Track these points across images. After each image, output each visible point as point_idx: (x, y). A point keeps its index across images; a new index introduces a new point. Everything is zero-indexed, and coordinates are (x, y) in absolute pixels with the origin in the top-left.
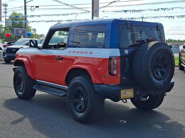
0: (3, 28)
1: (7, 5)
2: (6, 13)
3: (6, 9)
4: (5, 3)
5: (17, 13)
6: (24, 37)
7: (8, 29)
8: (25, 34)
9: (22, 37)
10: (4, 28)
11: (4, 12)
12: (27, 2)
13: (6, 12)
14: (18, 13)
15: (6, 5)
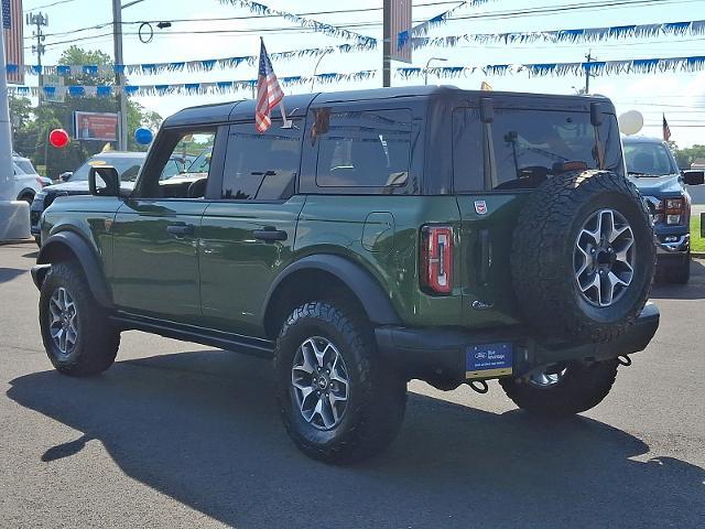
0: (30, 109)
1: (46, 20)
2: (41, 50)
3: (41, 36)
4: (36, 13)
5: (87, 51)
6: (115, 147)
7: (51, 116)
8: (117, 134)
9: (107, 146)
10: (36, 111)
11: (34, 47)
12: (122, 4)
13: (40, 46)
14: (90, 53)
15: (40, 20)
